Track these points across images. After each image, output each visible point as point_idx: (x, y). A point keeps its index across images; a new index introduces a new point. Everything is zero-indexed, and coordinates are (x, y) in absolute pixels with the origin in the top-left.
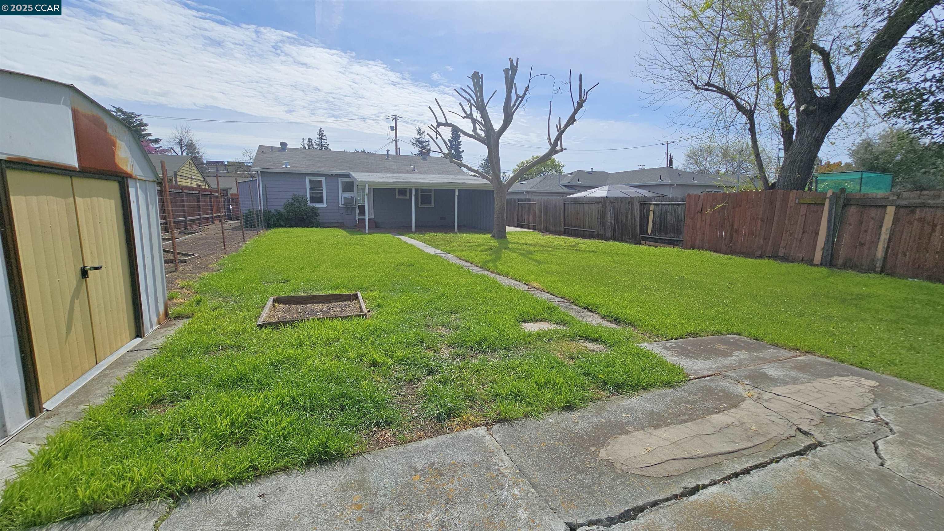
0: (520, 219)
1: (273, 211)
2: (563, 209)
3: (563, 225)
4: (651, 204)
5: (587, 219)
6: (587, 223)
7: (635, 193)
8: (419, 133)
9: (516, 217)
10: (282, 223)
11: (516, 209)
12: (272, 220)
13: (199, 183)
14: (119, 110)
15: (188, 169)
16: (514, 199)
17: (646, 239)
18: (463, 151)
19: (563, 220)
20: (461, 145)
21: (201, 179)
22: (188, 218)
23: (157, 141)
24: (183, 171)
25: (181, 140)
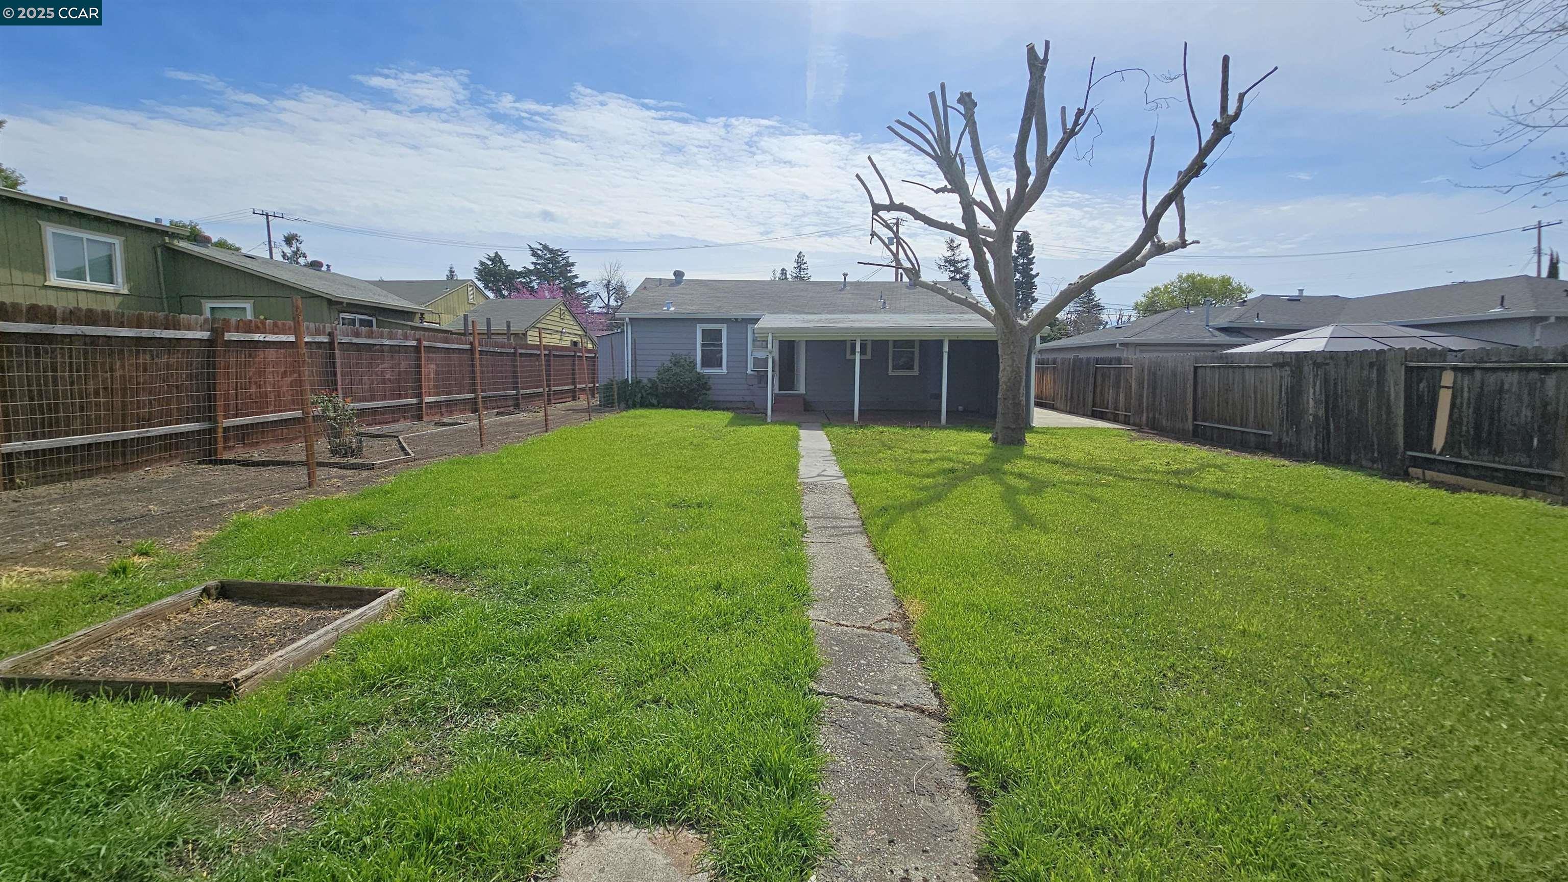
0: (1098, 400)
1: (645, 381)
2: (1191, 382)
3: (1190, 416)
4: (1443, 369)
5: (1251, 405)
6: (1252, 415)
7: (1413, 340)
8: (952, 248)
9: (1091, 395)
10: (655, 402)
11: (1091, 380)
12: (640, 395)
13: (575, 340)
14: (545, 247)
15: (558, 319)
16: (1088, 359)
17: (1428, 464)
18: (1038, 274)
19: (1191, 405)
20: (1033, 264)
21: (580, 333)
22: (522, 392)
23: (584, 284)
24: (547, 322)
25: (609, 282)
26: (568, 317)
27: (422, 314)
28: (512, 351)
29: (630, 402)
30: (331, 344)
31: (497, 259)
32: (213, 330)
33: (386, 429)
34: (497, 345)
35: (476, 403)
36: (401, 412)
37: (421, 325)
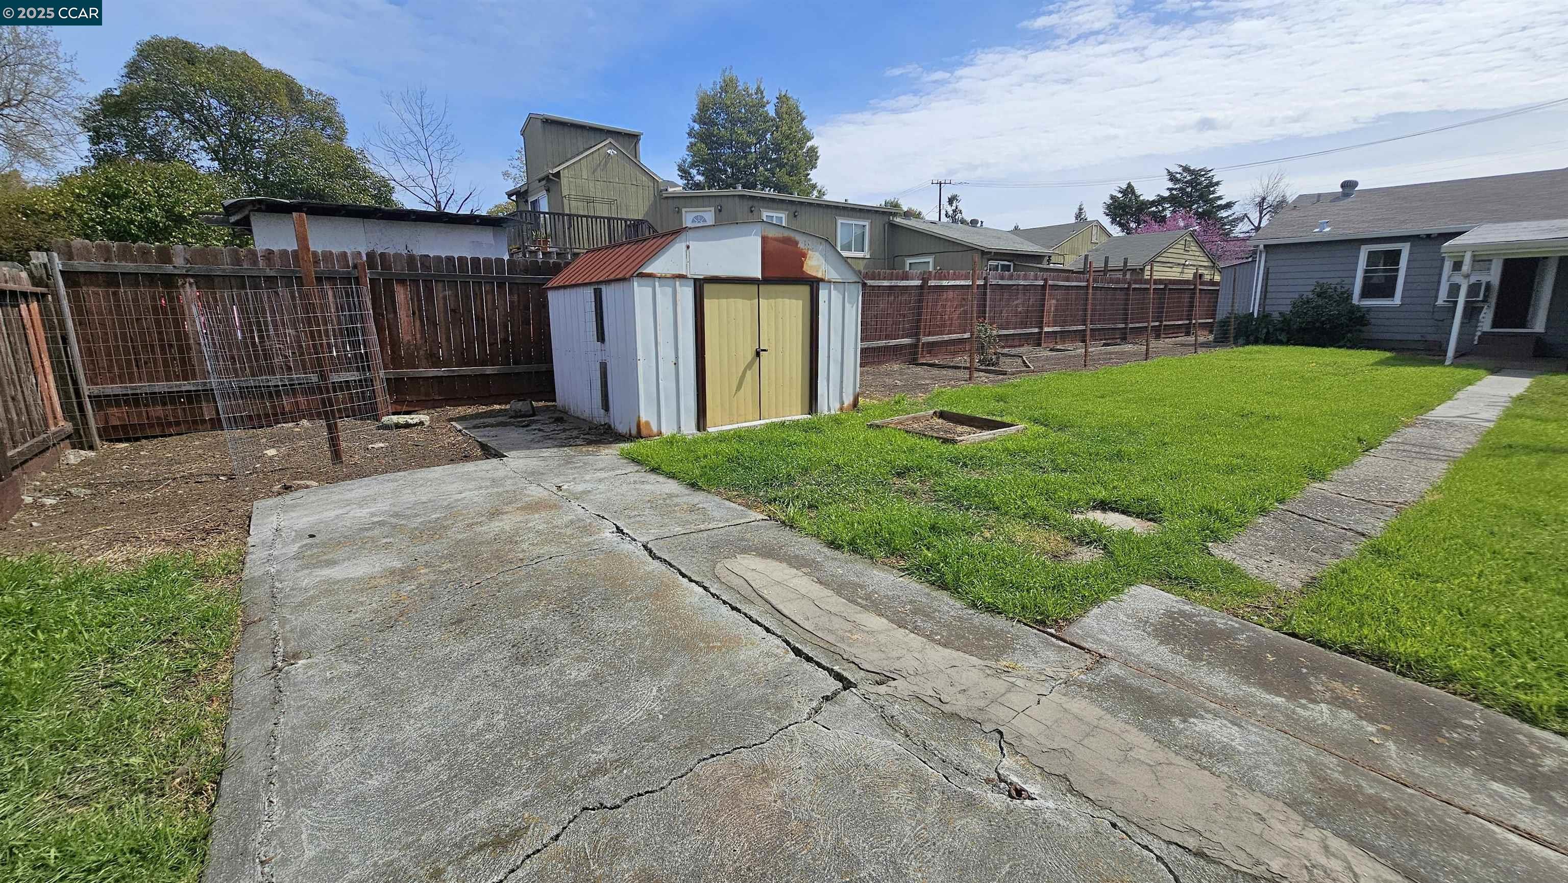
1: (1276, 315)
12: (1265, 330)
13: (1199, 272)
14: (1186, 169)
15: (1182, 251)
21: (1206, 264)
22: (1131, 325)
23: (1229, 205)
24: (1169, 255)
25: (1264, 199)
26: (1194, 248)
27: (1050, 257)
28: (1126, 286)
29: (1252, 338)
30: (985, 285)
31: (1129, 190)
32: (923, 279)
33: (1013, 351)
34: (1111, 281)
35: (1085, 336)
36: (1026, 339)
37: (1048, 267)
